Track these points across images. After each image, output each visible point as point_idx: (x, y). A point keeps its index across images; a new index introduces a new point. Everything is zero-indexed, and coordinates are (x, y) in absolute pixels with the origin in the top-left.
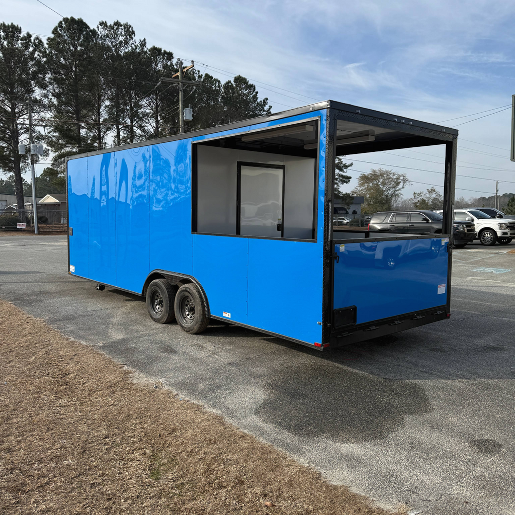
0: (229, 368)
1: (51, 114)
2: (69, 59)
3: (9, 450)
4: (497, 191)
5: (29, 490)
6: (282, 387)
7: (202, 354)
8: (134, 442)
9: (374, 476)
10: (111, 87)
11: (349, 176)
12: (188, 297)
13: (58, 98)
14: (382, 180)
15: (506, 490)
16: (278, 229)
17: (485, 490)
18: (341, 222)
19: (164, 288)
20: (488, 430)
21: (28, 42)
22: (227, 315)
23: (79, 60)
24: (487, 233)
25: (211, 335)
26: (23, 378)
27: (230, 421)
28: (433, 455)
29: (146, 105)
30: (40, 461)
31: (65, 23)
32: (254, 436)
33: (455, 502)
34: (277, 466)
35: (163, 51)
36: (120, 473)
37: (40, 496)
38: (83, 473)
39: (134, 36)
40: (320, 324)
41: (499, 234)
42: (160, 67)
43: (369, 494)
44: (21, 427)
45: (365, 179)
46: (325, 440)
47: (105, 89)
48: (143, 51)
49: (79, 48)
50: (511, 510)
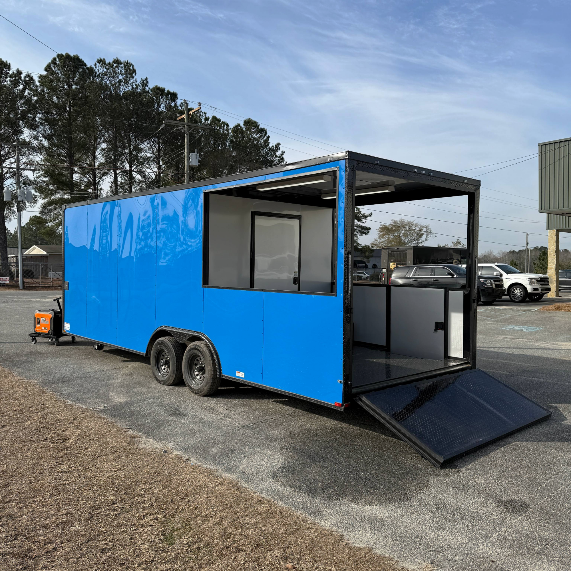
0: (242, 431)
1: (41, 157)
2: (62, 98)
3: (11, 516)
4: (527, 244)
5: (36, 556)
6: (301, 450)
7: (213, 417)
8: (144, 508)
9: (399, 537)
10: (108, 129)
11: (368, 226)
12: (197, 356)
13: (49, 140)
14: (403, 231)
15: (533, 549)
16: (295, 283)
17: (511, 549)
18: (360, 277)
19: (171, 347)
20: (515, 490)
21: (18, 79)
22: (241, 375)
23: (74, 100)
24: (517, 289)
25: (223, 398)
26: (19, 444)
27: (246, 485)
28: (459, 516)
29: (146, 148)
30: (45, 527)
31: (59, 60)
32: (273, 500)
33: (481, 561)
34: (297, 530)
35: (166, 91)
36: (131, 539)
37: (48, 562)
38: (92, 538)
39: (135, 74)
40: (341, 382)
41: (529, 290)
42: (162, 108)
43: (394, 555)
44: (21, 494)
45: (385, 230)
46: (347, 502)
47: (102, 130)
48: (144, 91)
49: (74, 87)
50: (537, 568)
